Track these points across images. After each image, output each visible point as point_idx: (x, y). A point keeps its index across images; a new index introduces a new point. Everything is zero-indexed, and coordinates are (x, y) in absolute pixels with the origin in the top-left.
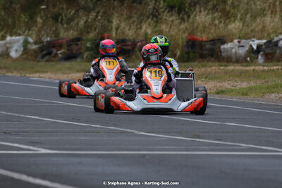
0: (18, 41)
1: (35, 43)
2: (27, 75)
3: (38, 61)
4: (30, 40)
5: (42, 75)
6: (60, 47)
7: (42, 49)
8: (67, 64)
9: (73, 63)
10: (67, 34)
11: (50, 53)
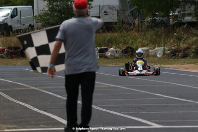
0: (161, 49)
1: (169, 50)
2: (164, 66)
3: (170, 59)
4: (166, 48)
5: (171, 66)
6: (180, 52)
7: (172, 53)
8: (183, 60)
9: (186, 60)
10: (183, 46)
11: (175, 55)
